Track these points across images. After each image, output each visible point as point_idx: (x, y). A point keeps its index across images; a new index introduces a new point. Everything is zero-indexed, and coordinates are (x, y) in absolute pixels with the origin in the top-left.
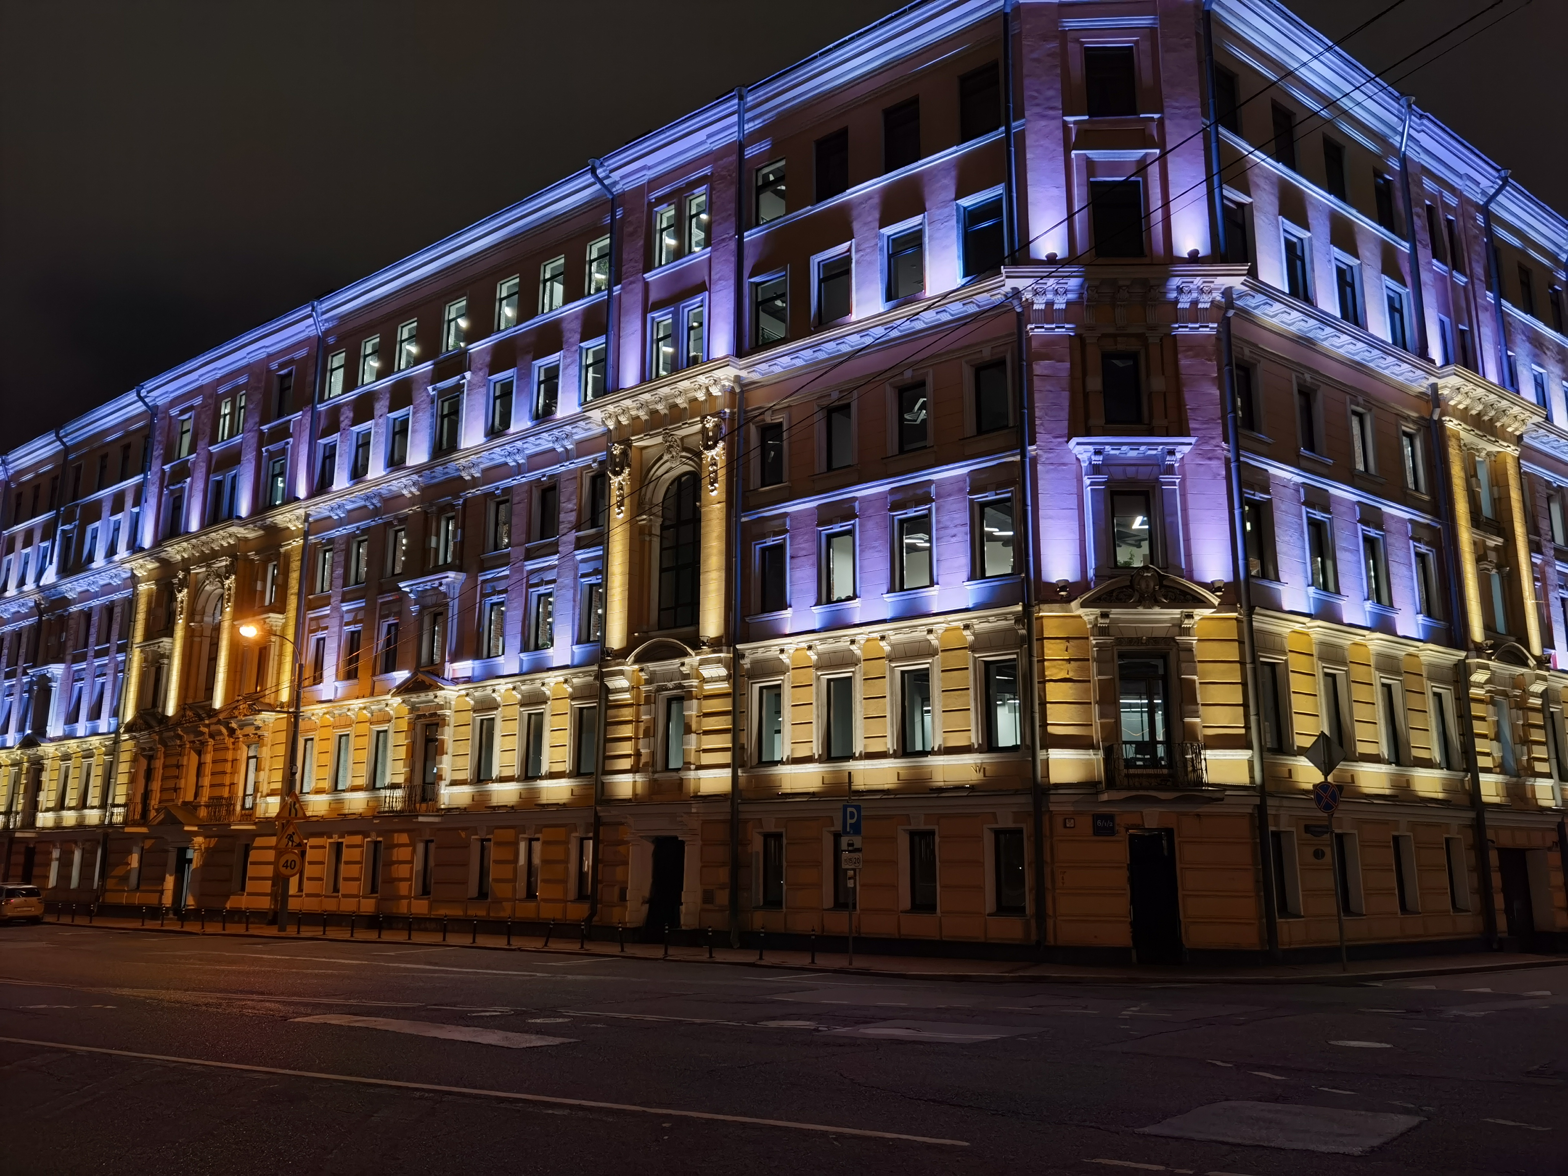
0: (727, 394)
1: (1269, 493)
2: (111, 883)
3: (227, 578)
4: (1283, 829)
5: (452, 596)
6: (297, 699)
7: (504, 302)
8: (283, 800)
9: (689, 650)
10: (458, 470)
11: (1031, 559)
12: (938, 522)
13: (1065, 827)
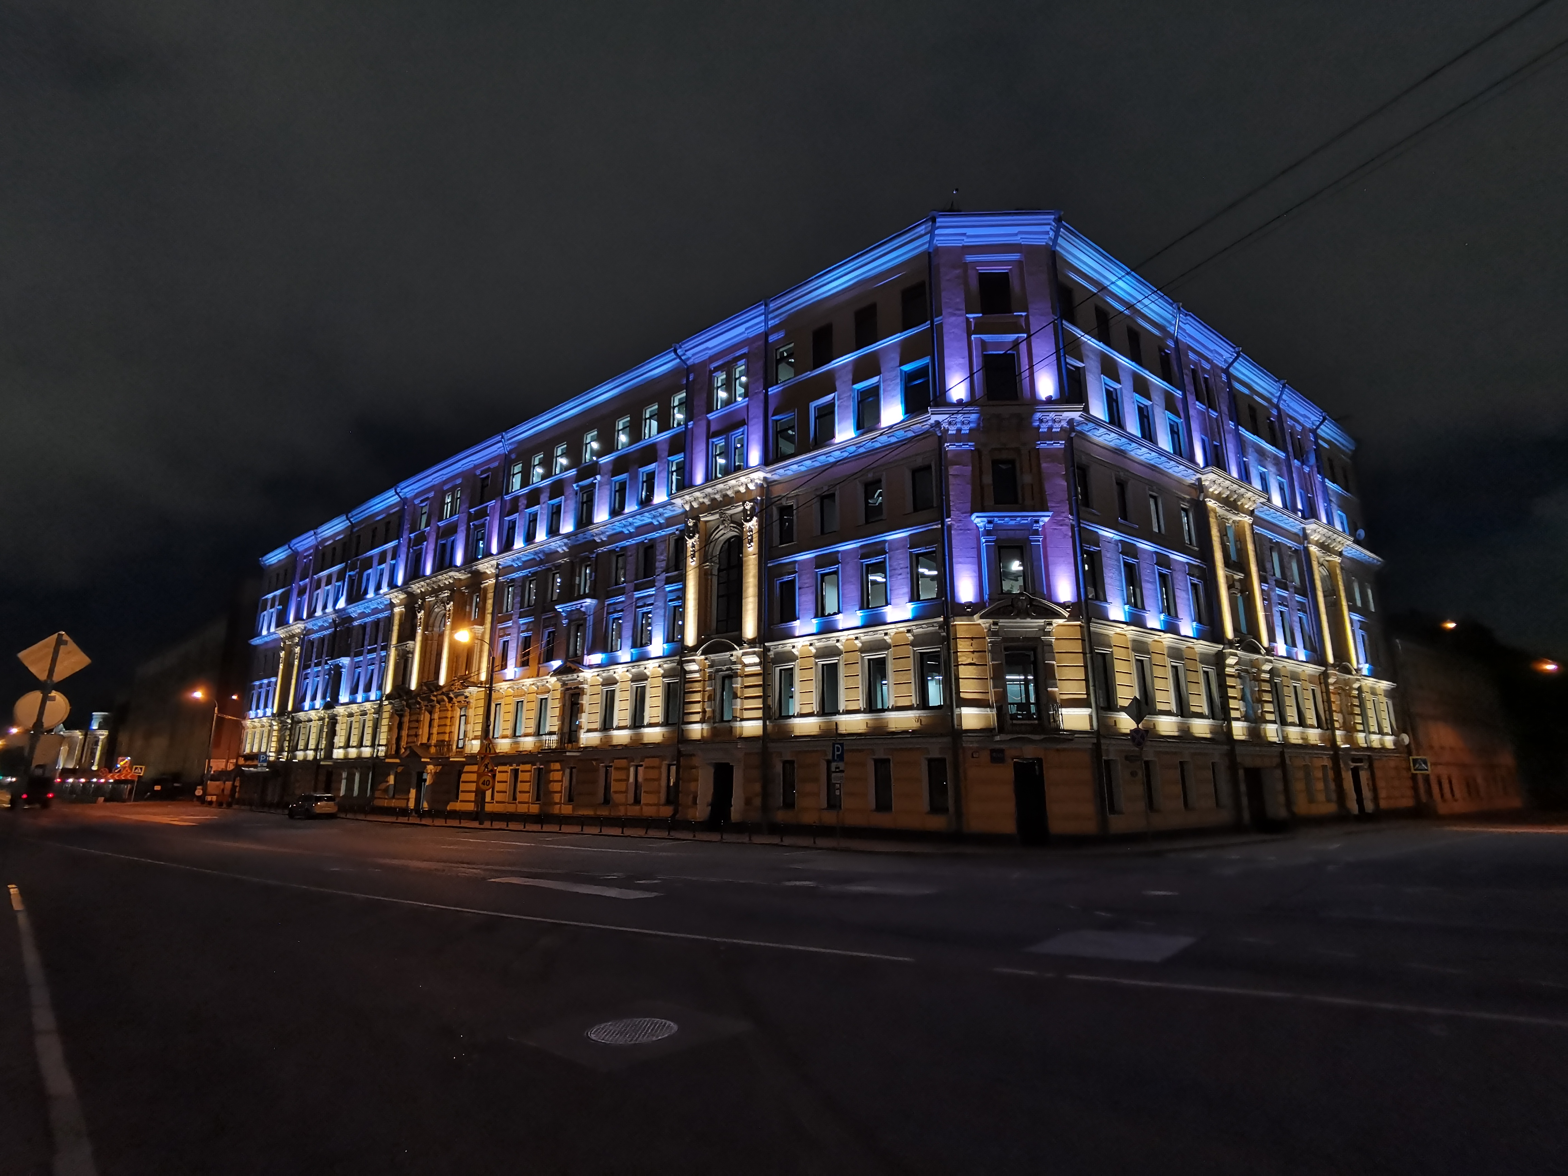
0: (759, 489)
1: (1099, 547)
2: (378, 794)
3: (448, 604)
4: (1111, 758)
5: (588, 613)
6: (491, 679)
7: (621, 432)
8: (482, 742)
9: (735, 646)
10: (593, 536)
11: (948, 588)
12: (890, 566)
13: (973, 757)
